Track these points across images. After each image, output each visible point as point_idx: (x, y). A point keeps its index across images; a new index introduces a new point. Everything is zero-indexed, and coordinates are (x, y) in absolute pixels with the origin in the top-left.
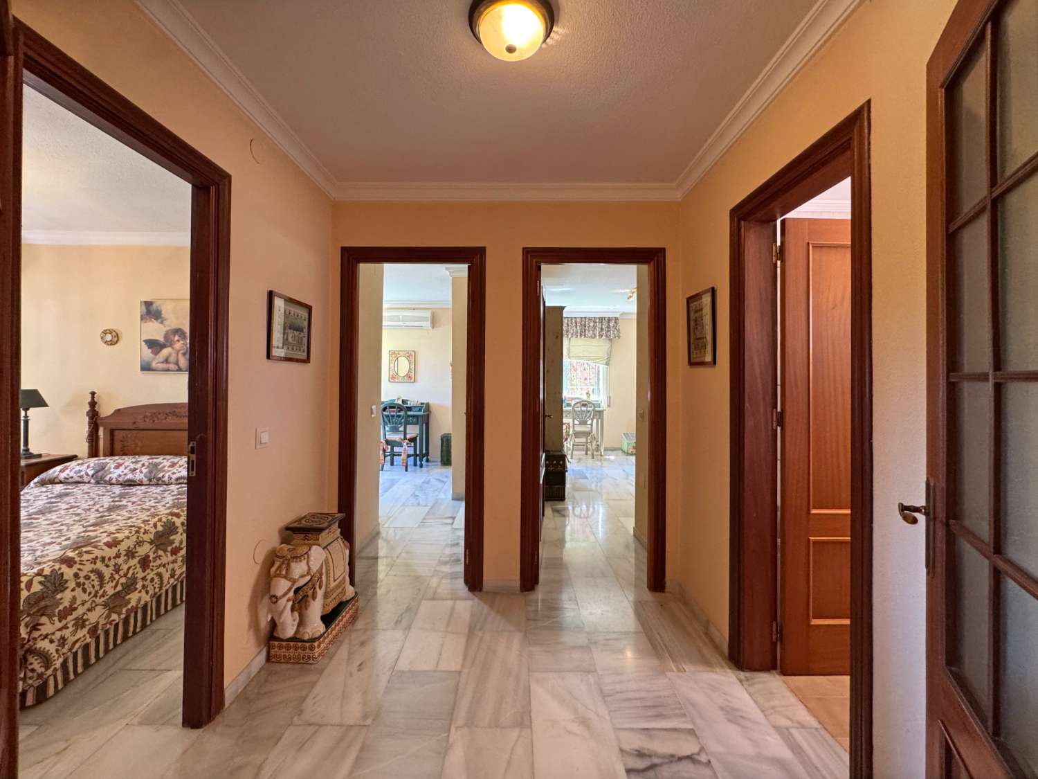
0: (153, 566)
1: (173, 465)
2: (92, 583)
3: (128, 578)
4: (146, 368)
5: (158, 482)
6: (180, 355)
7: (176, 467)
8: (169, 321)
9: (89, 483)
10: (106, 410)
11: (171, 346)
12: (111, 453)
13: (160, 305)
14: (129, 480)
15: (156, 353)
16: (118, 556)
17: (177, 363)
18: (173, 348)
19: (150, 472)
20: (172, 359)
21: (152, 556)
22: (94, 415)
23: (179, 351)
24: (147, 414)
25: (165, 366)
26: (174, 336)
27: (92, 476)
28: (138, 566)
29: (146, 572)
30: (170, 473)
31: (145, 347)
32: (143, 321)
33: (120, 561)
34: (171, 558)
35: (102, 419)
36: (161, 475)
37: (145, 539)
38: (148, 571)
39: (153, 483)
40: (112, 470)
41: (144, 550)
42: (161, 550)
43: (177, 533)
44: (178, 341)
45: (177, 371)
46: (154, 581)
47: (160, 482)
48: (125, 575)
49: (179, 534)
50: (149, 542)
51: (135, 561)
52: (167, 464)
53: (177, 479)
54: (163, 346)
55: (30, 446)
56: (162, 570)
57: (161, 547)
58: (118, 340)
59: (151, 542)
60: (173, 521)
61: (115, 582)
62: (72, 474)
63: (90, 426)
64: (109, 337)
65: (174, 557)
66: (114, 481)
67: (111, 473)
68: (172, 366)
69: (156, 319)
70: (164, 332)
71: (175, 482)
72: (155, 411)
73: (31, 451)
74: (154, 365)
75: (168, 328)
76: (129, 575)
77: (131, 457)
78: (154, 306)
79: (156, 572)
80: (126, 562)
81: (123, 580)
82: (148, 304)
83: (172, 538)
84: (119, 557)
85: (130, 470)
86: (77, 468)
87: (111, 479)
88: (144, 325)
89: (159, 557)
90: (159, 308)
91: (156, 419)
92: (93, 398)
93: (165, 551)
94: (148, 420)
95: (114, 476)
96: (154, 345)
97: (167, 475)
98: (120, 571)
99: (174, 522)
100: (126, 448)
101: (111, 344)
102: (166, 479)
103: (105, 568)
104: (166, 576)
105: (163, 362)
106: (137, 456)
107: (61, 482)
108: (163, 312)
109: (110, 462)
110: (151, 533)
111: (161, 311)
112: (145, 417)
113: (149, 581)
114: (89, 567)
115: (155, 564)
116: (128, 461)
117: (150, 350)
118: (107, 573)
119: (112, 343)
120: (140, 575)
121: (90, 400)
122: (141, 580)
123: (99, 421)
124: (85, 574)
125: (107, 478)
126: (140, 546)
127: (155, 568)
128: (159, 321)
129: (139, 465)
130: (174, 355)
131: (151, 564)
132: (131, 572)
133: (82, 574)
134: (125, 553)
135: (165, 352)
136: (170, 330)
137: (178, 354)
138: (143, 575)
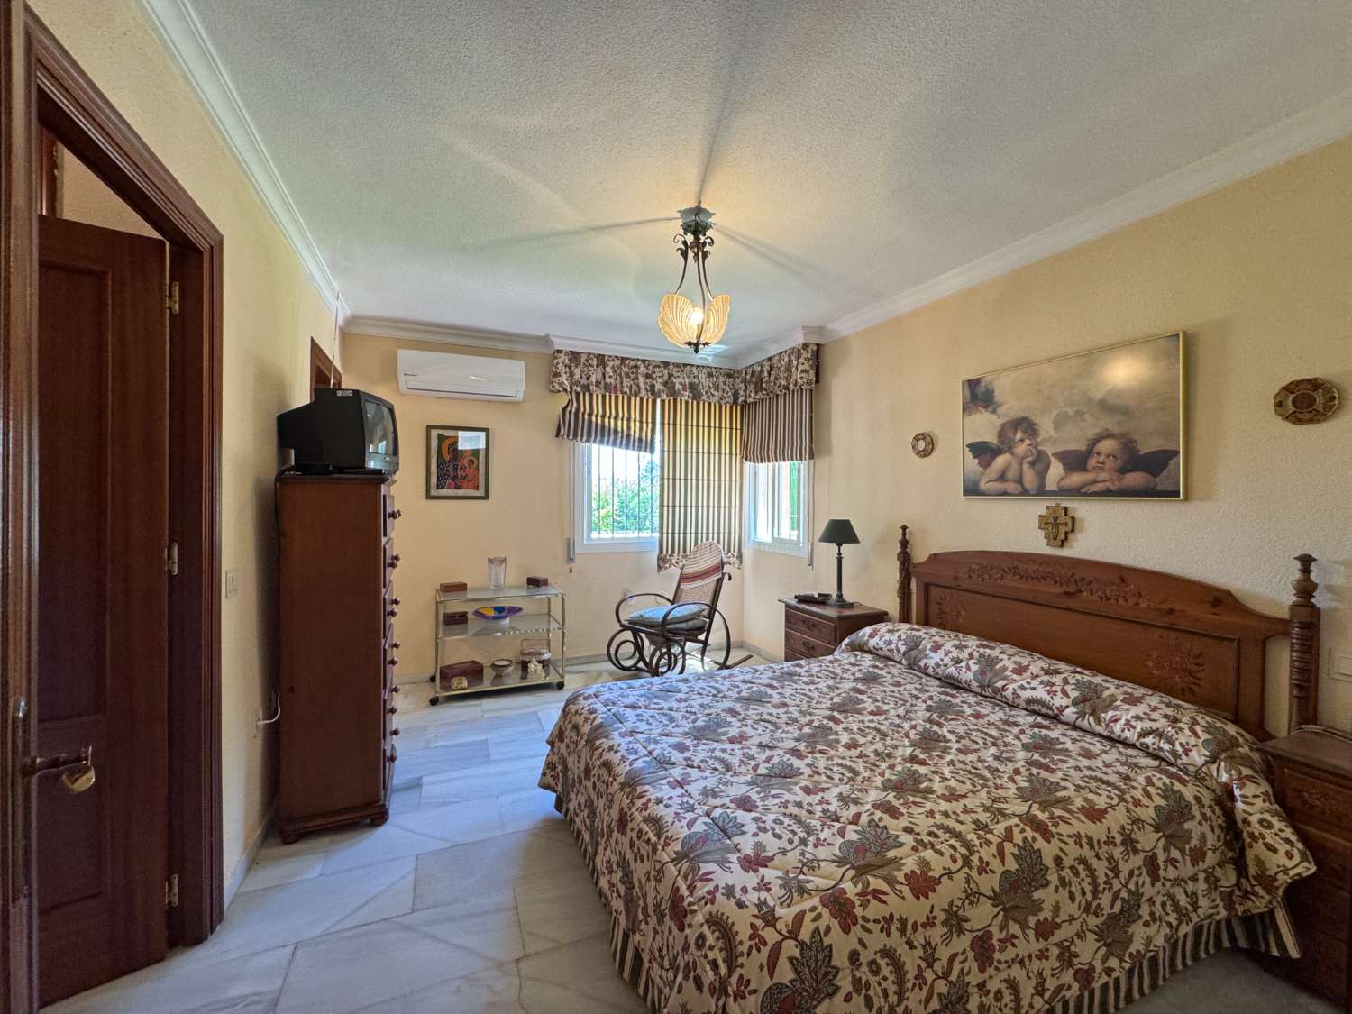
0: (999, 962)
1: (1020, 670)
2: (884, 985)
3: (951, 982)
4: (971, 490)
5: (994, 696)
6: (1026, 467)
7: (1025, 675)
8: (1006, 406)
9: (899, 663)
10: (920, 555)
11: (1010, 450)
12: (926, 622)
13: (991, 383)
14: (950, 677)
15: (986, 465)
16: (930, 923)
17: (1020, 481)
18: (1012, 454)
19: (982, 672)
20: (1011, 474)
21: (997, 935)
22: (905, 558)
23: (1023, 458)
24: (974, 566)
25: (999, 486)
26: (1015, 434)
27: (904, 654)
28: (971, 954)
29: (986, 975)
30: (1015, 685)
31: (969, 456)
32: (967, 413)
33: (936, 933)
34: (1036, 946)
35: (916, 566)
36: (1000, 684)
37: (983, 890)
38: (991, 971)
39: (987, 694)
40: (928, 652)
41: (982, 915)
42: (1015, 921)
43: (1048, 883)
44: (1022, 440)
45: (1021, 494)
46: (1002, 997)
47: (999, 697)
48: (946, 975)
49: (1052, 887)
50: (989, 898)
51: (962, 943)
52: (1008, 664)
53: (1030, 701)
54: (996, 452)
55: (844, 592)
56: (1017, 972)
57: (1015, 914)
58: (932, 449)
59: (995, 899)
60: (1036, 846)
61: (926, 989)
62: (881, 644)
63: (901, 574)
64: (921, 445)
65: (1042, 944)
66: (930, 671)
67: (926, 656)
68: (1011, 487)
69: (986, 407)
70: (998, 429)
71: (1023, 705)
72: (985, 564)
73: (844, 597)
74: (983, 485)
75: (1005, 420)
76: (953, 977)
77: (953, 634)
78: (983, 384)
79: (1004, 975)
80: (947, 940)
81: (942, 987)
82: (973, 384)
83: (1037, 895)
84: (933, 925)
85: (952, 659)
86: (887, 636)
87: (926, 667)
88: (968, 419)
89: (1010, 940)
90: (989, 387)
91: (986, 576)
92: (904, 534)
93: (1024, 926)
94: (974, 576)
95: (931, 663)
96: (983, 452)
97: (1011, 687)
98: (935, 960)
99: (1039, 850)
100: (944, 617)
101: (925, 456)
102: (1009, 693)
103: (906, 947)
104: (1027, 989)
105: (996, 480)
106: (961, 635)
107: (870, 652)
108: (996, 393)
109: (927, 636)
110: (993, 872)
111: (993, 392)
112: (970, 570)
113: (991, 995)
114: (876, 941)
115: (1003, 957)
116: (949, 641)
117: (976, 461)
118: (912, 960)
119: (924, 454)
120: (975, 978)
121: (900, 537)
122: (976, 990)
123: (911, 569)
124: (870, 958)
125: (922, 664)
126: (971, 903)
127: (1002, 967)
128: (990, 408)
129: (964, 655)
130: (1015, 466)
131: (997, 956)
132: (957, 967)
133: (865, 957)
134: (942, 916)
135: (1001, 461)
136: (1008, 422)
137: (1021, 464)
138: (981, 977)
